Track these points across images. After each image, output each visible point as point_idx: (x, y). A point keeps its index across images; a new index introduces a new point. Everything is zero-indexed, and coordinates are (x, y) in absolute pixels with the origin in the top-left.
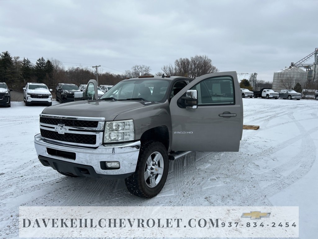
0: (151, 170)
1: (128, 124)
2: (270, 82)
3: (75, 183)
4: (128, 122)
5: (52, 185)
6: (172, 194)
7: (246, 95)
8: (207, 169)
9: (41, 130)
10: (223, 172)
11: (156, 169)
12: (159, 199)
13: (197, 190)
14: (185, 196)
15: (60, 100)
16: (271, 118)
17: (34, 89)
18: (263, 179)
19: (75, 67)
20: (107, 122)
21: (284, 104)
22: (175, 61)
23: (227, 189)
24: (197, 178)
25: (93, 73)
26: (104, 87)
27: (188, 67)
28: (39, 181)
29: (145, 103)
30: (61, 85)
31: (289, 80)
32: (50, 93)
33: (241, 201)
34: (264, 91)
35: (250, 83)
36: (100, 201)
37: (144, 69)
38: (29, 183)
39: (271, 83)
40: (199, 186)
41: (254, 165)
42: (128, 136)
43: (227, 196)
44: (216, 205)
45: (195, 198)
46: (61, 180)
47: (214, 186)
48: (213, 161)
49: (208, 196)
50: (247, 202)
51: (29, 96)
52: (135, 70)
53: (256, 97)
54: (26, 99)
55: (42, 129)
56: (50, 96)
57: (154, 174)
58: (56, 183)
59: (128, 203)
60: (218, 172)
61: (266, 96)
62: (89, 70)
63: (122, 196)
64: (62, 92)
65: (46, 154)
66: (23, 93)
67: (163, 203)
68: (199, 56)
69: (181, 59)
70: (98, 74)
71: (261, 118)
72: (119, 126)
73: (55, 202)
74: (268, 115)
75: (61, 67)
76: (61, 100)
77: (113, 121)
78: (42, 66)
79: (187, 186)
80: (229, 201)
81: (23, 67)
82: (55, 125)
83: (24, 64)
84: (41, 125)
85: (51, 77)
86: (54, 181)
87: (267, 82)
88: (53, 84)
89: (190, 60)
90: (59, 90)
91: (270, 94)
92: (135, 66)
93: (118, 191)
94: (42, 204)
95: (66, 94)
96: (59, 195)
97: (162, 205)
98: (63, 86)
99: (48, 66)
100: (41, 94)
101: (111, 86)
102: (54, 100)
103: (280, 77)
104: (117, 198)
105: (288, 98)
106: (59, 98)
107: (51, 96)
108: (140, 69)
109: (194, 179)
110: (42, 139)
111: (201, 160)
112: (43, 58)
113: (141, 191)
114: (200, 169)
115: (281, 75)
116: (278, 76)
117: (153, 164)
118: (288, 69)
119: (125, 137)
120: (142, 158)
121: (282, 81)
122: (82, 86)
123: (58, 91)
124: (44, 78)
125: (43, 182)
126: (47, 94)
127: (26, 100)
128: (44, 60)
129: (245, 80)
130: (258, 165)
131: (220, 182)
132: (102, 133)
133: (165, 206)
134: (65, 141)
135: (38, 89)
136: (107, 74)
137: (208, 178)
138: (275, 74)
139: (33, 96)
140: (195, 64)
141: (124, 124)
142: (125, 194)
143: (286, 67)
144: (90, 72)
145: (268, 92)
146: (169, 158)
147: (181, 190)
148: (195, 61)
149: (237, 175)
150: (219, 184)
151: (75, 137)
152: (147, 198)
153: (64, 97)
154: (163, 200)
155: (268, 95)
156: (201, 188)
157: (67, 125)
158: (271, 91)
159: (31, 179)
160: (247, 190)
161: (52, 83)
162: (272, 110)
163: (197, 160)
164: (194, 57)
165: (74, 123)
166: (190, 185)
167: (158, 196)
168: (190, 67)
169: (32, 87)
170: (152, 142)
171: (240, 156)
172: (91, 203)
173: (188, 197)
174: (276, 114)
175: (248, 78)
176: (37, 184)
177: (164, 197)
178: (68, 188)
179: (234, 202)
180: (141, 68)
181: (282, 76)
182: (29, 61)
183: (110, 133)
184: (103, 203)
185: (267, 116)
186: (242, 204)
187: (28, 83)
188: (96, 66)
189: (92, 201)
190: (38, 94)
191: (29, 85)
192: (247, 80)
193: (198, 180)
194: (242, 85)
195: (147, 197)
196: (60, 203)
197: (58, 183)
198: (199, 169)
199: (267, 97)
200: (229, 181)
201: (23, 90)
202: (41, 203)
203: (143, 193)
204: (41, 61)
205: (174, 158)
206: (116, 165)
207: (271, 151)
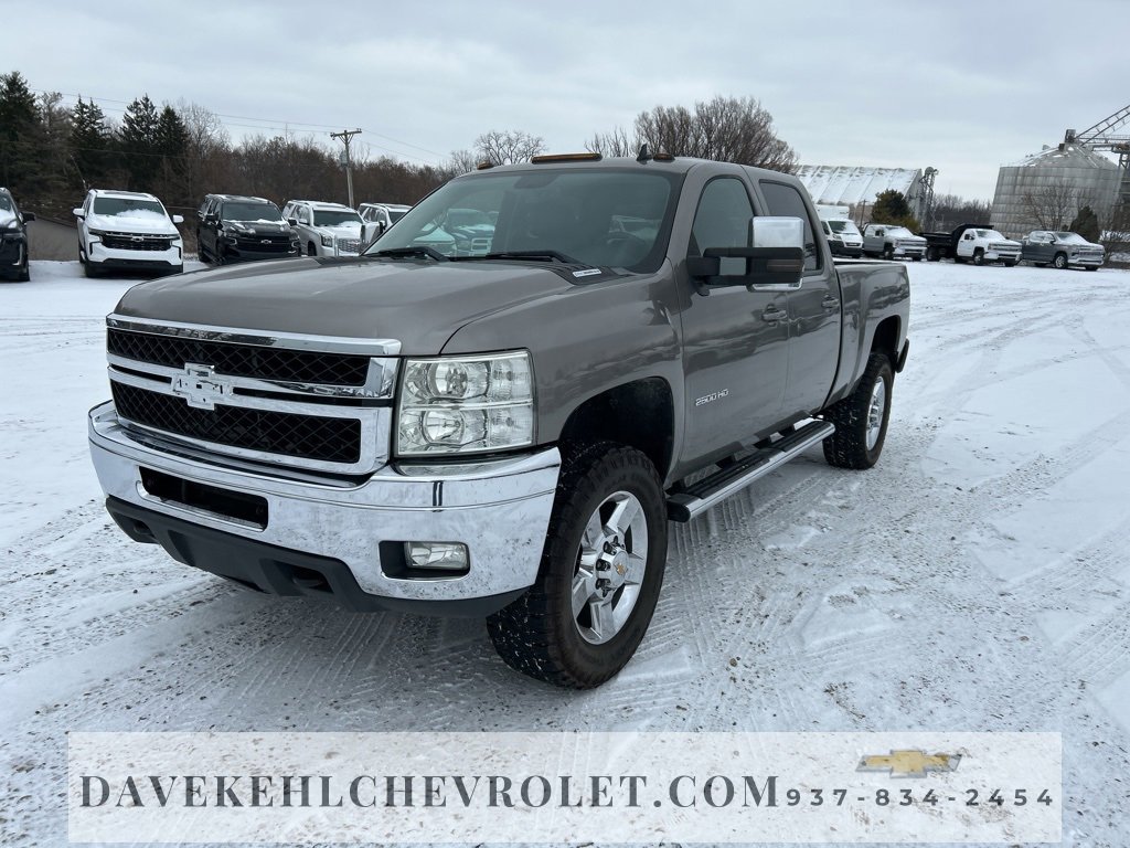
0: (598, 569)
1: (505, 369)
2: (980, 203)
3: (271, 609)
4: (507, 362)
5: (175, 614)
6: (682, 670)
7: (898, 251)
8: (806, 551)
9: (115, 386)
10: (877, 565)
11: (617, 567)
12: (628, 693)
13: (785, 652)
14: (738, 676)
15: (211, 257)
16: (1005, 337)
17: (114, 215)
18: (1048, 601)
19: (269, 137)
20: (410, 362)
21: (1045, 287)
22: (635, 116)
23: (908, 644)
24: (774, 591)
25: (332, 160)
26: (374, 209)
27: (684, 141)
28: (119, 594)
29: (577, 274)
30: (216, 202)
31: (1056, 196)
32: (174, 230)
33: (981, 706)
34: (967, 237)
35: (911, 204)
36: (375, 697)
37: (521, 146)
38: (77, 601)
39: (986, 206)
40: (788, 628)
41: (994, 533)
42: (504, 427)
43: (919, 683)
44: (879, 724)
45: (783, 691)
46: (212, 591)
47: (851, 632)
48: (824, 514)
49: (835, 682)
50: (1010, 710)
51: (98, 239)
52: (488, 149)
53: (935, 258)
54: (85, 252)
55: (116, 383)
56: (174, 243)
57: (611, 586)
58: (193, 604)
59: (498, 709)
60: (856, 566)
61: (974, 256)
62: (319, 147)
63: (470, 677)
64: (220, 226)
65: (140, 495)
66: (77, 228)
67: (650, 714)
68: (727, 98)
69: (659, 110)
70: (350, 164)
71: (968, 337)
72: (464, 377)
73: (182, 699)
74: (991, 327)
75: (214, 134)
76: (216, 256)
77: (440, 355)
78: (147, 130)
79: (739, 630)
80: (931, 705)
81: (75, 131)
82: (172, 365)
83: (81, 121)
84: (114, 367)
85: (179, 171)
86: (184, 592)
87: (972, 201)
88: (190, 199)
89: (693, 114)
90: (208, 218)
91: (989, 248)
92: (489, 135)
93: (453, 650)
94: (129, 708)
95: (235, 235)
96: (200, 664)
97: (647, 722)
98: (224, 204)
99: (169, 129)
100: (140, 235)
101: (403, 209)
102: (191, 259)
103: (1022, 185)
104: (450, 685)
105: (1053, 262)
106: (209, 251)
107: (179, 243)
108: (506, 148)
109: (763, 598)
110: (119, 427)
111: (772, 508)
112: (147, 100)
113: (559, 665)
114: (779, 549)
115: (1024, 176)
116: (1012, 179)
117: (606, 543)
118: (1053, 154)
119: (494, 430)
120: (564, 525)
121: (1029, 199)
122: (293, 208)
123: (205, 225)
124: (155, 176)
125: (137, 600)
126: (164, 236)
127: (86, 257)
128: (153, 108)
129: (893, 193)
130: (1010, 535)
131: (874, 613)
132: (389, 410)
133: (661, 728)
134: (221, 441)
135: (128, 212)
136: (385, 162)
137: (821, 595)
138: (1003, 172)
139: (110, 240)
140: (709, 131)
141: (489, 370)
142: (484, 663)
143: (1045, 147)
144: (322, 155)
145: (983, 239)
146: (666, 514)
147: (719, 648)
148: (709, 119)
149: (937, 579)
150: (874, 623)
151: (264, 426)
152: (579, 688)
153: (227, 246)
154: (646, 699)
155: (979, 250)
156: (803, 642)
157: (223, 369)
158: (994, 237)
159: (89, 586)
160: (996, 653)
161: (184, 195)
162: (1003, 308)
163: (761, 510)
164: (708, 103)
165: (259, 362)
166: (749, 626)
167: (624, 678)
168: (691, 140)
169: (105, 208)
170: (606, 452)
171: (926, 492)
172: (337, 708)
173: (750, 682)
174: (1021, 321)
175: (901, 186)
176: (113, 610)
177: (651, 682)
178: (239, 630)
179: (956, 712)
180: (510, 142)
181: (1028, 180)
182: (99, 112)
183: (423, 413)
184: (390, 706)
185: (990, 331)
186: (993, 722)
187: (92, 192)
188: (346, 134)
189: (345, 698)
190: (129, 234)
191: (97, 198)
192: (900, 194)
193: (779, 601)
194: (880, 213)
195: (582, 684)
196: (206, 705)
197: (201, 608)
198: (774, 552)
199: (977, 258)
200: (910, 606)
201: (75, 217)
202: (123, 703)
203: (566, 673)
204: (142, 107)
205: (687, 513)
206: (448, 555)
207: (1042, 476)
